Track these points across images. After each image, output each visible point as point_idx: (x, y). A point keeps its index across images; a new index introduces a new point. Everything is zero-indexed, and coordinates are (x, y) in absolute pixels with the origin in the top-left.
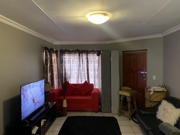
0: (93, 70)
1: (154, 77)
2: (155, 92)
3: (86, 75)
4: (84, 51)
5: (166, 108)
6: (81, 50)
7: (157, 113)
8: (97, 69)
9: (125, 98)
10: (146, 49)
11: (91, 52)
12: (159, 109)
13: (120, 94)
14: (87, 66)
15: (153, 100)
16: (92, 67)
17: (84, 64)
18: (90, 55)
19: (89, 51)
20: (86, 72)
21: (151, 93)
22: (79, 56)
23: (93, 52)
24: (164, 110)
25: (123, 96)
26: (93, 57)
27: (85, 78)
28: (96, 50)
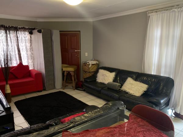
0: (25, 50)
1: (86, 54)
2: (92, 65)
3: (17, 56)
4: (12, 27)
5: (104, 74)
6: (7, 26)
7: (97, 79)
8: (29, 49)
9: (69, 73)
10: (79, 30)
11: (21, 30)
12: (98, 76)
13: (63, 70)
14: (17, 46)
15: (91, 71)
16: (23, 47)
17: (12, 43)
18: (20, 33)
19: (19, 28)
20: (17, 52)
21: (90, 66)
22: (6, 33)
23: (24, 29)
24: (103, 75)
25: (67, 71)
26: (24, 35)
27: (16, 60)
28: (27, 27)
